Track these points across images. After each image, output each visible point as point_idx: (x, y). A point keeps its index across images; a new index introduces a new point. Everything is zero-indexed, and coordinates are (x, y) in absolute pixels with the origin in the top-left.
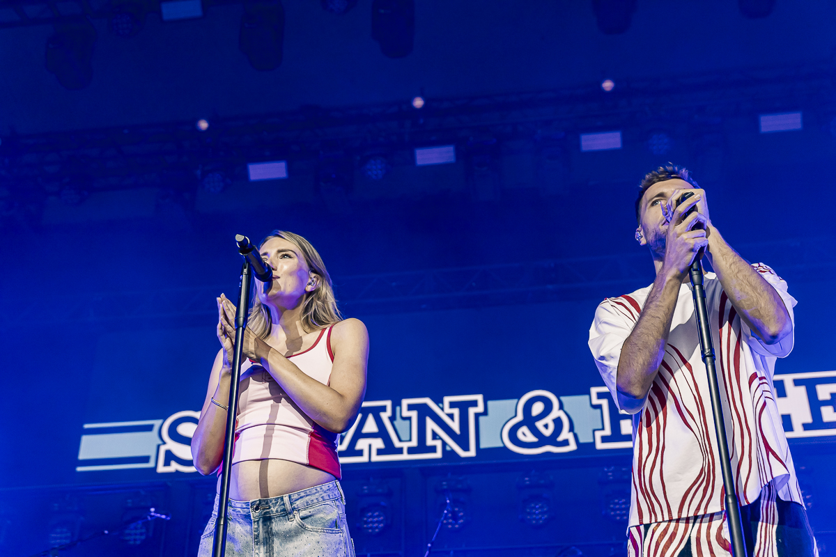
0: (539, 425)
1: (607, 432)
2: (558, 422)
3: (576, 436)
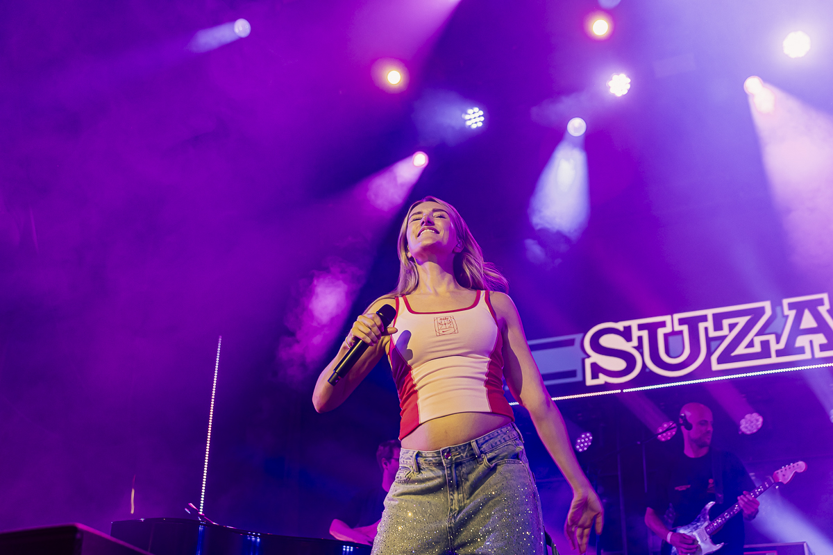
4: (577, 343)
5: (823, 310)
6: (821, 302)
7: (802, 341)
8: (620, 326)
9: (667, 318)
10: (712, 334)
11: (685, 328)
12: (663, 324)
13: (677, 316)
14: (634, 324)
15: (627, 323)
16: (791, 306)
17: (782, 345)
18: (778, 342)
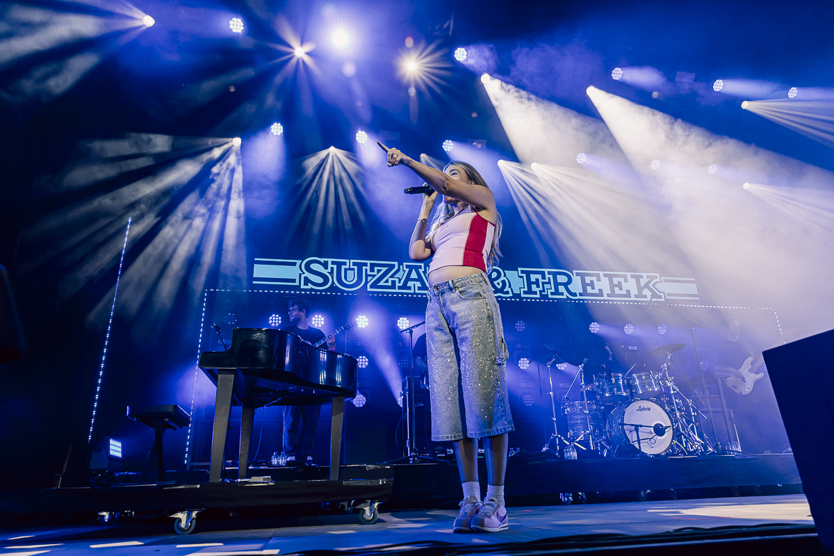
0: (495, 283)
1: (526, 289)
2: (504, 282)
3: (512, 290)
4: (298, 265)
5: (421, 271)
6: (420, 267)
7: (410, 284)
8: (322, 260)
9: (347, 261)
10: (369, 273)
11: (356, 267)
12: (345, 264)
13: (352, 261)
14: (330, 260)
15: (326, 260)
16: (407, 266)
17: (401, 284)
18: (399, 283)
